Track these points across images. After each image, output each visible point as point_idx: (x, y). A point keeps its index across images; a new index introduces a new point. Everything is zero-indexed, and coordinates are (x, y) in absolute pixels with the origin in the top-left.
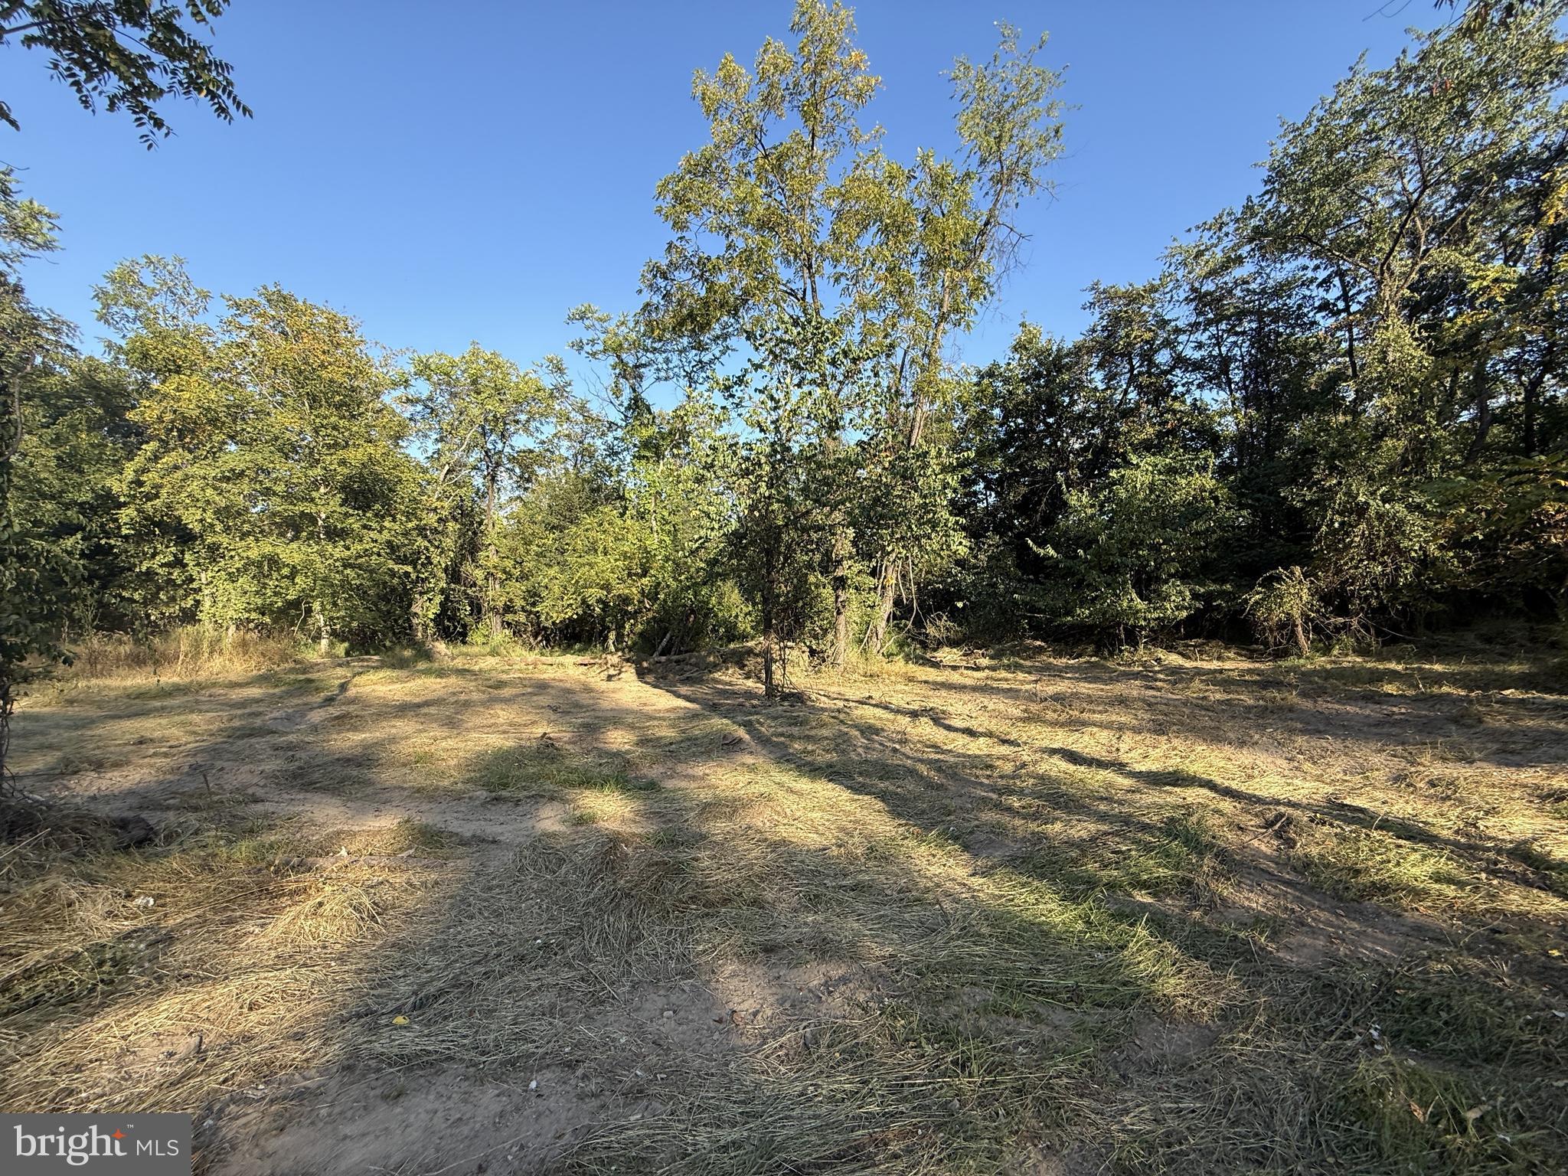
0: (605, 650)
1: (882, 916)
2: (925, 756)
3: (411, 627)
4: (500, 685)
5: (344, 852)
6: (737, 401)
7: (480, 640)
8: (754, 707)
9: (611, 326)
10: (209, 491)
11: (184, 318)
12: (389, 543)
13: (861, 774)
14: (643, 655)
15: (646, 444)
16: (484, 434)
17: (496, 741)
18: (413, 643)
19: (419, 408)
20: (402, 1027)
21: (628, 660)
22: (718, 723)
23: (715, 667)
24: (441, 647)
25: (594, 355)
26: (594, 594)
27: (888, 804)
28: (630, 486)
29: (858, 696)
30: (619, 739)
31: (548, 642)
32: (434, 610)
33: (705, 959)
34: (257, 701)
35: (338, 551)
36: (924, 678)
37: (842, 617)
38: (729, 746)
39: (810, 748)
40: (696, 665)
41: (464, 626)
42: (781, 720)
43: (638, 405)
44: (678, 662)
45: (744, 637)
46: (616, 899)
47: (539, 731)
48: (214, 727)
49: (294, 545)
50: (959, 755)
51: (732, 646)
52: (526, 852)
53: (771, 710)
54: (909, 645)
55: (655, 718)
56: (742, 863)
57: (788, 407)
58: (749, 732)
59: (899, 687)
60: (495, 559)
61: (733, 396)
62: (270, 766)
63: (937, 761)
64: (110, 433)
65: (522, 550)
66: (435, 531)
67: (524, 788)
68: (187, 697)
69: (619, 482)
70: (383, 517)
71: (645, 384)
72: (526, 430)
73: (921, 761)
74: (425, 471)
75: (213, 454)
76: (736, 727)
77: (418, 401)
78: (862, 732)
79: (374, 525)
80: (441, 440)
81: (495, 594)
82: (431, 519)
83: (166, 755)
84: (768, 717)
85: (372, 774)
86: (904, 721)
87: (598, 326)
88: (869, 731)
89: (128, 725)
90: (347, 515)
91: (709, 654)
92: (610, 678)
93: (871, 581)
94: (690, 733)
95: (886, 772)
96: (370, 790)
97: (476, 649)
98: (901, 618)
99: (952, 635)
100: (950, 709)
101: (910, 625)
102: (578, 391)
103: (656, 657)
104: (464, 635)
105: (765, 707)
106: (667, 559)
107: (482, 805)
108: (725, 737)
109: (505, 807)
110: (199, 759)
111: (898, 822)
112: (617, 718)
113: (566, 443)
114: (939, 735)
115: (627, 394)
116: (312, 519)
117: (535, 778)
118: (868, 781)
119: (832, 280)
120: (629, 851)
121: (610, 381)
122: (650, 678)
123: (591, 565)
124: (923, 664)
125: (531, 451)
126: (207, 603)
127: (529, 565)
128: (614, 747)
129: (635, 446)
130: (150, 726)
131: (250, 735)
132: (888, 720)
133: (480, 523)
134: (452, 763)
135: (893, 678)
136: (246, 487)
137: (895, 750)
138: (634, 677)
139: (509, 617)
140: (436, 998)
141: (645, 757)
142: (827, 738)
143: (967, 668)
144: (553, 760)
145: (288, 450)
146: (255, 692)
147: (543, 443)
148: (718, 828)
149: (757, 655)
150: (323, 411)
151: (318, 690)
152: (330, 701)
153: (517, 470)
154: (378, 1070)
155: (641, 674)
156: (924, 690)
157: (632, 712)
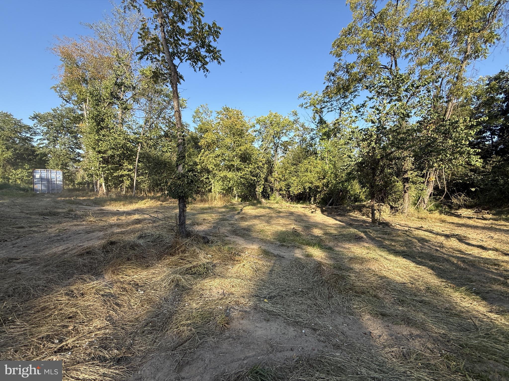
0: (310, 203)
1: (436, 317)
2: (454, 255)
3: (255, 194)
4: (280, 212)
5: (247, 253)
6: (361, 113)
7: (273, 199)
8: (367, 226)
9: (312, 97)
10: (213, 160)
11: (208, 119)
12: (251, 171)
13: (419, 257)
14: (323, 206)
15: (324, 134)
16: (274, 138)
17: (280, 228)
18: (256, 199)
19: (257, 133)
20: (266, 302)
21: (318, 207)
22: (353, 230)
23: (350, 211)
24: (263, 200)
25: (306, 107)
26: (308, 185)
27: (435, 272)
28: (319, 149)
29: (415, 226)
30: (317, 232)
31: (292, 200)
32: (261, 190)
33: (356, 311)
34: (224, 212)
35: (239, 174)
36: (451, 221)
37: (407, 194)
38: (357, 239)
39: (393, 244)
40: (342, 210)
41: (269, 195)
42: (379, 232)
43: (322, 122)
44: (336, 208)
45: (362, 201)
46: (323, 283)
47: (292, 227)
48: (217, 218)
49: (230, 173)
50: (475, 257)
51: (356, 204)
52: (293, 262)
53: (374, 228)
54: (442, 207)
55: (329, 227)
56: (368, 281)
57: (385, 112)
58: (365, 235)
59: (437, 224)
60: (277, 175)
61: (360, 112)
62: (229, 228)
63: (463, 257)
64: (195, 148)
65: (284, 172)
66: (261, 167)
67: (290, 243)
68: (211, 210)
69: (315, 149)
70: (249, 164)
71: (324, 114)
72: (286, 135)
73: (453, 257)
74: (259, 151)
75: (214, 151)
76: (360, 233)
77: (257, 131)
78: (419, 241)
79: (247, 167)
80: (262, 141)
81: (277, 185)
82: (260, 164)
83: (209, 223)
84: (374, 230)
85: (250, 233)
86: (441, 239)
87: (308, 97)
88: (422, 240)
89: (201, 215)
90: (241, 164)
91: (348, 206)
92: (312, 212)
93: (422, 180)
94: (342, 233)
95: (433, 258)
96: (250, 238)
97: (272, 201)
98: (437, 195)
99: (467, 203)
100: (469, 236)
101: (442, 198)
102: (301, 121)
103: (327, 206)
104: (269, 197)
105: (372, 226)
106: (332, 173)
107: (279, 246)
108: (356, 236)
109: (285, 248)
110: (215, 225)
111: (440, 280)
112: (316, 225)
113: (297, 137)
114: (463, 247)
115: (318, 118)
116: (233, 166)
117: (293, 240)
118: (423, 261)
119: (404, 57)
120: (325, 268)
121: (312, 115)
122: (326, 213)
123: (306, 176)
124: (450, 215)
125: (287, 141)
126: (213, 188)
127: (286, 176)
128: (316, 234)
129: (320, 136)
130: (205, 216)
131: (224, 220)
132: (432, 237)
133: (273, 165)
134: (270, 233)
135: (433, 220)
136: (220, 158)
137: (437, 250)
138: (320, 212)
139: (281, 192)
140: (274, 297)
141: (327, 239)
142: (401, 241)
143: (477, 218)
144: (297, 236)
145: (228, 148)
146: (223, 210)
147: (290, 138)
148: (357, 267)
149: (367, 208)
150: (236, 137)
151: (236, 210)
152: (239, 213)
153: (283, 148)
154: (262, 312)
155: (323, 212)
156: (452, 226)
157: (321, 224)
